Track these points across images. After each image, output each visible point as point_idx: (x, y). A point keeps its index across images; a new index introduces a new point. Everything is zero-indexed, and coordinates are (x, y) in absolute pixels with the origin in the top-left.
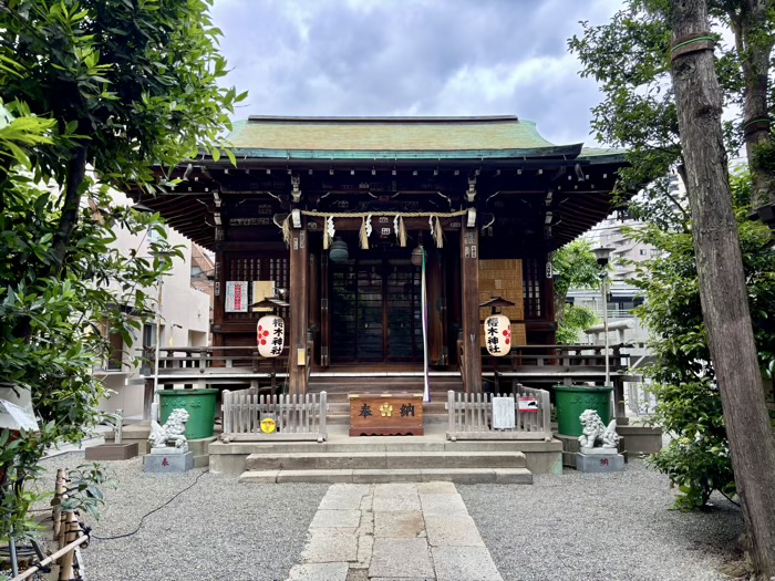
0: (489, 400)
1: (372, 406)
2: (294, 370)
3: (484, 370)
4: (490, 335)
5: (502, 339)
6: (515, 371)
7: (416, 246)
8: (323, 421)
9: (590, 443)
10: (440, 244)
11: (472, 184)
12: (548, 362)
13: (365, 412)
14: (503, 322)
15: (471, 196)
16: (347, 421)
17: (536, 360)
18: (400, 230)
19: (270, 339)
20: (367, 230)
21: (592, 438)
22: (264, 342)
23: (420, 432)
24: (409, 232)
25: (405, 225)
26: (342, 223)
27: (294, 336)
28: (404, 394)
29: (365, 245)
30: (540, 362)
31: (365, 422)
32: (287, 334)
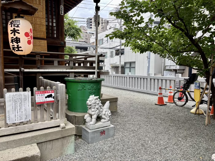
0: (2, 95)
4: (12, 35)
5: (24, 41)
6: (39, 68)
9: (94, 120)
14: (25, 25)
17: (53, 61)
21: (94, 117)
30: (56, 63)
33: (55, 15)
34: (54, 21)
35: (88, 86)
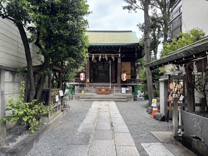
0: (121, 88)
1: (101, 89)
2: (87, 83)
3: (121, 84)
4: (122, 77)
5: (125, 78)
6: (128, 84)
7: (109, 60)
8: (92, 92)
9: (139, 96)
10: (114, 60)
11: (120, 49)
12: (134, 82)
13: (100, 90)
14: (125, 75)
15: (120, 51)
16: (96, 92)
17: (132, 82)
18: (106, 58)
19: (83, 77)
20: (100, 57)
22: (82, 78)
23: (109, 94)
24: (108, 58)
25: (107, 57)
26: (95, 56)
27: (87, 77)
28: (107, 87)
29: (100, 60)
30: (133, 82)
31: (100, 92)
32: (85, 76)
33: (134, 66)
34: (133, 68)
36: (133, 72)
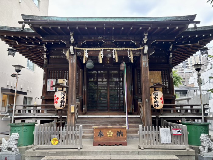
0: (158, 130)
1: (104, 132)
2: (70, 115)
3: (152, 115)
4: (155, 100)
5: (160, 101)
6: (162, 115)
7: (122, 63)
8: (80, 137)
9: (206, 150)
10: (132, 61)
11: (146, 35)
13: (100, 134)
14: (160, 94)
15: (145, 41)
17: (170, 110)
18: (115, 56)
19: (59, 101)
20: (101, 56)
21: (206, 148)
22: (57, 102)
23: (125, 144)
24: (119, 56)
25: (118, 54)
26: (91, 53)
27: (70, 100)
28: (118, 126)
29: (101, 62)
30: (172, 111)
31: (100, 140)
33: (167, 79)
34: (167, 83)
35: (199, 128)
36: (166, 91)
